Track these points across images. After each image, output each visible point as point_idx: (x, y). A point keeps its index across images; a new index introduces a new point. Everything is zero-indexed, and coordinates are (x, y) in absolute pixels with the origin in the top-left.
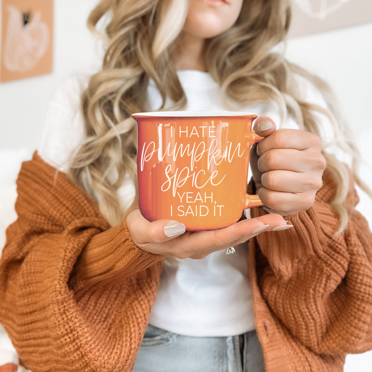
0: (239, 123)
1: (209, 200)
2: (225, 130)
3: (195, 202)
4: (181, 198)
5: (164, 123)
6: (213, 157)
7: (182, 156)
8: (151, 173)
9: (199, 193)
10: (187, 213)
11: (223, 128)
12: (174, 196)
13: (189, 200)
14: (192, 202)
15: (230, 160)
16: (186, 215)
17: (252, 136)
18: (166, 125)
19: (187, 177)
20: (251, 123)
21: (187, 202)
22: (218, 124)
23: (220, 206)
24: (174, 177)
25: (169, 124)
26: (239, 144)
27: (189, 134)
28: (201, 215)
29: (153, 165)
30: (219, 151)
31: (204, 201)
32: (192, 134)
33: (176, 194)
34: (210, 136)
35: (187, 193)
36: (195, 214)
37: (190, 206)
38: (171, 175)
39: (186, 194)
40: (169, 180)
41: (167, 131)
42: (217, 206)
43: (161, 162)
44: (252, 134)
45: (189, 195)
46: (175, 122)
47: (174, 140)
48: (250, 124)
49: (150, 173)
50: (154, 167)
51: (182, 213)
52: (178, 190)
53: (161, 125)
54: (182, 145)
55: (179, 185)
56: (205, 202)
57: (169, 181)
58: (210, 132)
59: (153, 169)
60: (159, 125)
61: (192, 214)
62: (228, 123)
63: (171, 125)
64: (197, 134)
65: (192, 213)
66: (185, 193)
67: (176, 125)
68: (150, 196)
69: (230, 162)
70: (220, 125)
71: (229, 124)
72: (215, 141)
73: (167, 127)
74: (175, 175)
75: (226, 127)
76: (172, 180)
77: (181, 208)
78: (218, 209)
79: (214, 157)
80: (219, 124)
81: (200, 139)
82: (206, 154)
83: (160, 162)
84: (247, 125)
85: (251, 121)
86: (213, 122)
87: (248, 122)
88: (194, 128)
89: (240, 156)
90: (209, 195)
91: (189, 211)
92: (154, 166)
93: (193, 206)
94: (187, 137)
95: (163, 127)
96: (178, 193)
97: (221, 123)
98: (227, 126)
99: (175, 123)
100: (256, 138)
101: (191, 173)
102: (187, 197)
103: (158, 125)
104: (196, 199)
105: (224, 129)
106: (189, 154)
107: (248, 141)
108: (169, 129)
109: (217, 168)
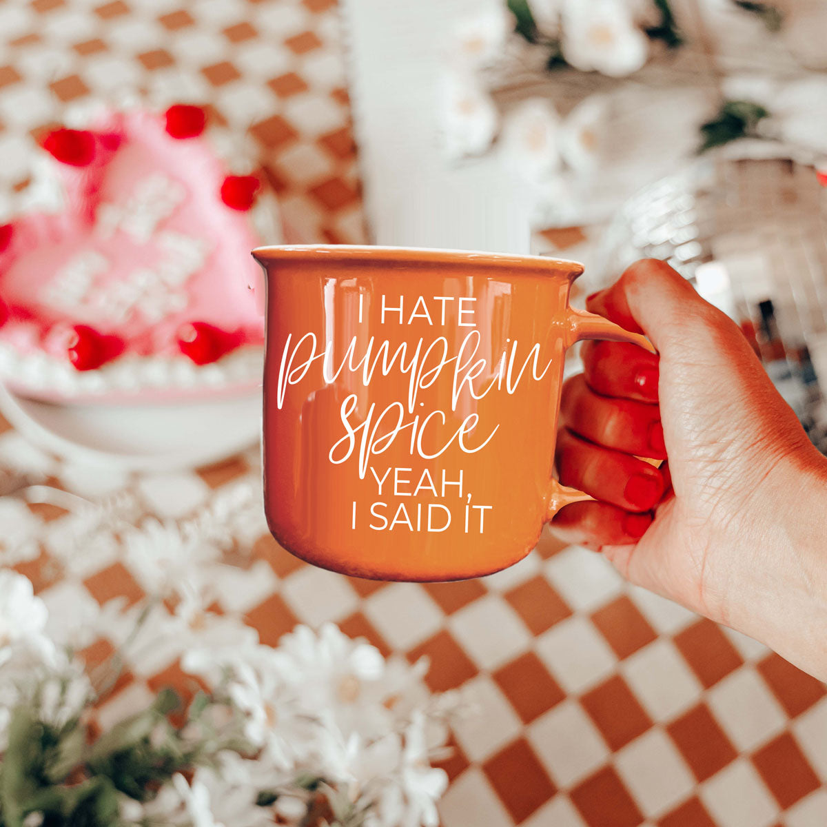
0: (539, 286)
1: (452, 490)
2: (503, 303)
3: (415, 494)
4: (380, 484)
5: (340, 278)
6: (467, 377)
7: (385, 373)
8: (301, 417)
9: (426, 471)
10: (395, 521)
11: (496, 298)
12: (362, 475)
13: (401, 488)
14: (410, 494)
15: (512, 389)
16: (391, 529)
17: (570, 324)
18: (346, 284)
19: (399, 428)
20: (567, 286)
21: (396, 493)
22: (485, 287)
23: (482, 508)
24: (363, 427)
25: (355, 279)
26: (537, 346)
27: (406, 318)
28: (430, 530)
29: (308, 394)
30: (483, 362)
31: (439, 492)
32: (414, 315)
33: (368, 472)
34: (460, 324)
35: (397, 470)
36: (415, 526)
37: (402, 505)
38: (354, 421)
39: (392, 472)
40: (351, 433)
41: (348, 299)
42: (474, 507)
43: (330, 386)
44: (571, 318)
45: (402, 475)
46: (371, 277)
47: (365, 330)
48: (566, 291)
49: (298, 417)
50: (310, 399)
51: (381, 523)
52: (373, 460)
53: (332, 282)
54: (386, 343)
55: (377, 449)
56: (443, 495)
57: (349, 438)
58: (461, 311)
59: (308, 405)
60: (327, 281)
61: (407, 524)
62: (509, 286)
63: (358, 283)
64: (427, 315)
65: (408, 522)
66: (390, 469)
67: (372, 285)
68: (297, 484)
69: (510, 392)
70: (490, 290)
71: (512, 288)
72: (475, 336)
73: (349, 289)
74: (367, 423)
75: (504, 295)
76: (358, 435)
77: (377, 509)
78: (475, 514)
79: (470, 379)
80: (487, 286)
81: (436, 331)
82: (449, 368)
83: (326, 386)
84: (557, 291)
85: (568, 281)
86: (470, 279)
87: (562, 282)
88: (421, 302)
89: (538, 376)
90: (452, 476)
91: (402, 517)
92: (311, 397)
93: (411, 504)
94: (401, 322)
95: (337, 286)
96: (372, 469)
97: (491, 283)
98: (506, 292)
99: (370, 280)
100: (579, 329)
101: (409, 418)
102: (397, 481)
103: (325, 283)
104: (419, 487)
105: (500, 301)
106: (405, 369)
107: (561, 337)
108: (355, 293)
109: (479, 407)
